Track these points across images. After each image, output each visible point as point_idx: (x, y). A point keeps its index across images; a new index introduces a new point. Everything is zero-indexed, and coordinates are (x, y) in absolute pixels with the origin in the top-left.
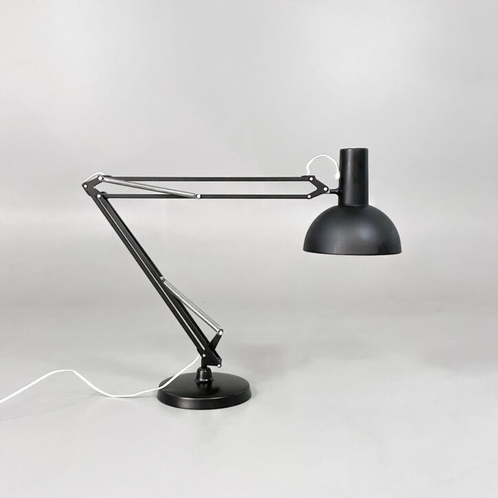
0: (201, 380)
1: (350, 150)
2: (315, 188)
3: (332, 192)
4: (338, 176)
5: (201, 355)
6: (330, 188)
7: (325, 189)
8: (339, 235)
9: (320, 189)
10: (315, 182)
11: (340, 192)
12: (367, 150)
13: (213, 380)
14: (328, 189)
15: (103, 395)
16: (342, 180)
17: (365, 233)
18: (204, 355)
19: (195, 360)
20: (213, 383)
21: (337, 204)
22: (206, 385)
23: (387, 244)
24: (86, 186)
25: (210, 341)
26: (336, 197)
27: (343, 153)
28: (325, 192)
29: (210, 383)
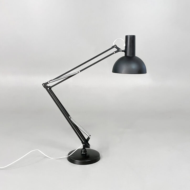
0: (83, 153)
1: (129, 36)
2: (116, 50)
3: (123, 51)
4: (125, 45)
5: (83, 144)
6: (122, 50)
7: (120, 50)
8: (124, 67)
9: (118, 50)
10: (117, 47)
11: (125, 51)
12: (135, 36)
13: (87, 153)
15: (48, 157)
16: (126, 47)
17: (134, 66)
18: (84, 144)
19: (81, 146)
20: (87, 154)
21: (124, 56)
22: (85, 155)
23: (141, 70)
24: (43, 85)
25: (86, 139)
26: (124, 53)
27: (127, 37)
28: (120, 51)
29: (86, 154)
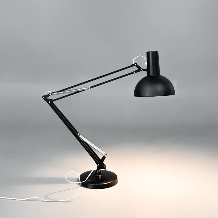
0: (97, 175)
1: (151, 52)
2: (137, 69)
4: (146, 63)
6: (143, 69)
7: (141, 69)
8: (148, 89)
10: (137, 66)
11: (148, 70)
12: (158, 51)
14: (142, 69)
16: (148, 65)
17: (160, 88)
18: (99, 165)
21: (147, 76)
23: (169, 91)
24: (44, 97)
25: (101, 159)
26: (146, 72)
28: (141, 71)
